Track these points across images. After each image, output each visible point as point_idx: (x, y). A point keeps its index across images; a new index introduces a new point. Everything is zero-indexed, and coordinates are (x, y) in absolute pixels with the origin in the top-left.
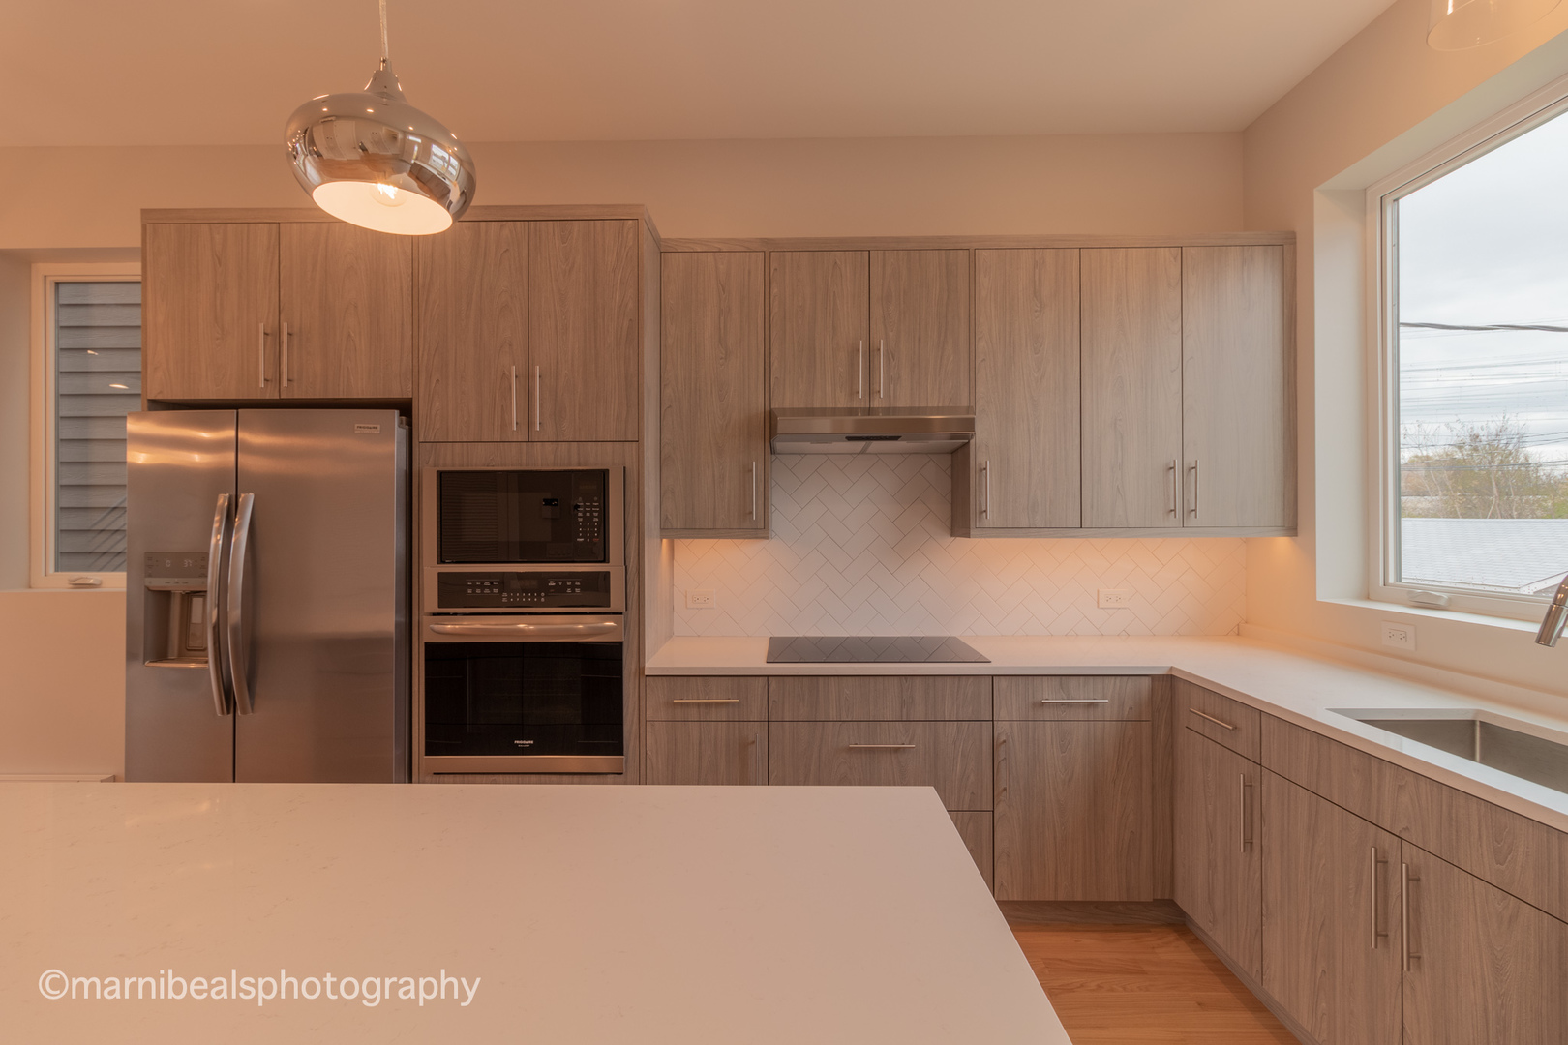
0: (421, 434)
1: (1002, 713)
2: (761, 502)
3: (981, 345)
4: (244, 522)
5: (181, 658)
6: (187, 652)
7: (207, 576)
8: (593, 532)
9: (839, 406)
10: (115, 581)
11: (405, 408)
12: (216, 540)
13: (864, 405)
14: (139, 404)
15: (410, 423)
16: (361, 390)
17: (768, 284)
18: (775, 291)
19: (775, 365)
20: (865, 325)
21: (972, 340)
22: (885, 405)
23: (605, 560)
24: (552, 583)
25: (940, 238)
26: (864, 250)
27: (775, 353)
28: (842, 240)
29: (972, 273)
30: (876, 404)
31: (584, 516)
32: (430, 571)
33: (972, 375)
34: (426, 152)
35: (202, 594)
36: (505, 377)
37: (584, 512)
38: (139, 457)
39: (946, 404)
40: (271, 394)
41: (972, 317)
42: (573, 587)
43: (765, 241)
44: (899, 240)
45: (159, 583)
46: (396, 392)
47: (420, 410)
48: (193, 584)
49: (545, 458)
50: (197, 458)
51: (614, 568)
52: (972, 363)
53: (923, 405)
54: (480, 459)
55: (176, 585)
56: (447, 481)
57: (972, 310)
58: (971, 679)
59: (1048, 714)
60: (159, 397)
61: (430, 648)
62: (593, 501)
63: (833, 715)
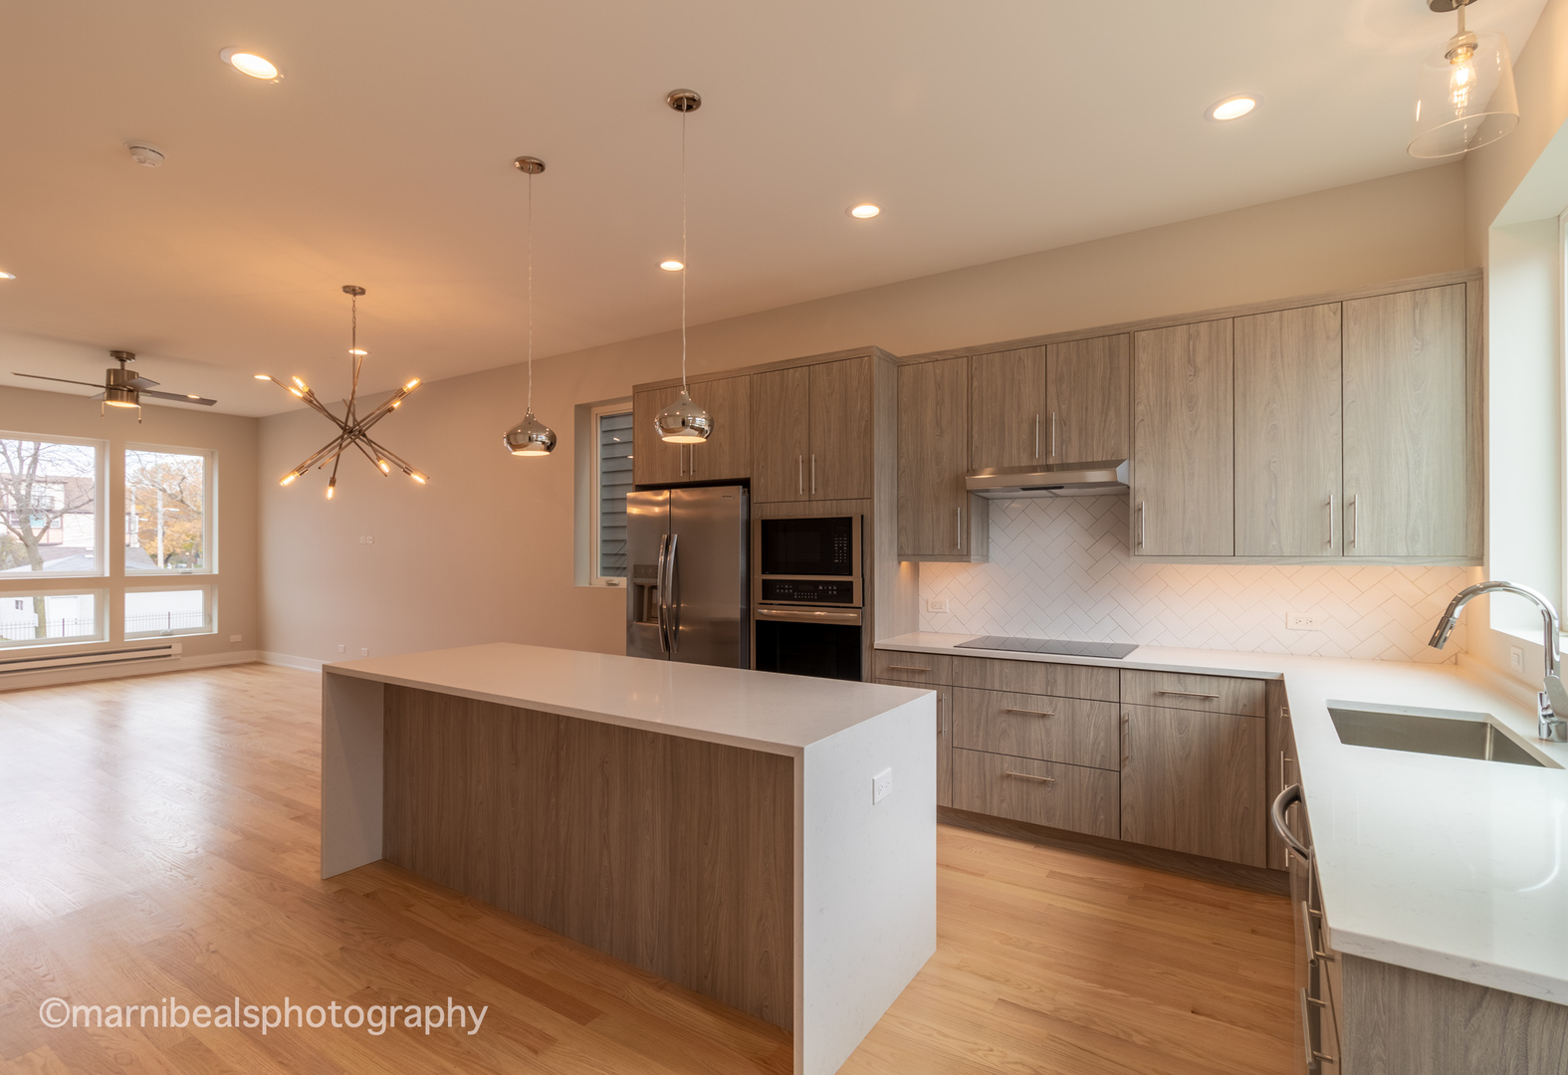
0: (754, 499)
1: (1127, 697)
2: (965, 536)
3: (1140, 409)
4: (673, 548)
5: (648, 621)
6: (651, 618)
7: (657, 578)
8: (843, 557)
9: (1023, 465)
10: (622, 582)
11: (745, 483)
12: (662, 559)
13: (1042, 462)
14: (631, 487)
15: (749, 492)
16: (726, 475)
17: (970, 379)
18: (975, 384)
19: (976, 437)
20: (1043, 402)
21: (1132, 405)
22: (1058, 462)
23: (851, 574)
24: (821, 588)
25: (1104, 327)
26: (1040, 346)
27: (975, 429)
28: (1024, 340)
29: (1132, 351)
30: (1051, 461)
31: (838, 547)
32: (758, 578)
33: (1132, 433)
34: (694, 421)
35: (655, 587)
36: (797, 462)
37: (838, 544)
38: (633, 510)
39: (1109, 458)
40: (685, 480)
41: (1132, 387)
42: (832, 590)
43: (968, 349)
44: (1069, 334)
45: (639, 581)
46: (742, 475)
47: (754, 484)
48: (651, 581)
49: (819, 510)
50: (657, 510)
51: (855, 579)
52: (1132, 424)
53: (1090, 460)
54: (784, 512)
55: (646, 582)
56: (768, 525)
57: (1132, 381)
58: (1102, 670)
59: (1167, 702)
60: (640, 484)
61: (758, 623)
62: (843, 537)
63: (997, 687)
